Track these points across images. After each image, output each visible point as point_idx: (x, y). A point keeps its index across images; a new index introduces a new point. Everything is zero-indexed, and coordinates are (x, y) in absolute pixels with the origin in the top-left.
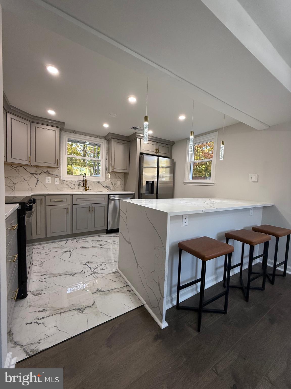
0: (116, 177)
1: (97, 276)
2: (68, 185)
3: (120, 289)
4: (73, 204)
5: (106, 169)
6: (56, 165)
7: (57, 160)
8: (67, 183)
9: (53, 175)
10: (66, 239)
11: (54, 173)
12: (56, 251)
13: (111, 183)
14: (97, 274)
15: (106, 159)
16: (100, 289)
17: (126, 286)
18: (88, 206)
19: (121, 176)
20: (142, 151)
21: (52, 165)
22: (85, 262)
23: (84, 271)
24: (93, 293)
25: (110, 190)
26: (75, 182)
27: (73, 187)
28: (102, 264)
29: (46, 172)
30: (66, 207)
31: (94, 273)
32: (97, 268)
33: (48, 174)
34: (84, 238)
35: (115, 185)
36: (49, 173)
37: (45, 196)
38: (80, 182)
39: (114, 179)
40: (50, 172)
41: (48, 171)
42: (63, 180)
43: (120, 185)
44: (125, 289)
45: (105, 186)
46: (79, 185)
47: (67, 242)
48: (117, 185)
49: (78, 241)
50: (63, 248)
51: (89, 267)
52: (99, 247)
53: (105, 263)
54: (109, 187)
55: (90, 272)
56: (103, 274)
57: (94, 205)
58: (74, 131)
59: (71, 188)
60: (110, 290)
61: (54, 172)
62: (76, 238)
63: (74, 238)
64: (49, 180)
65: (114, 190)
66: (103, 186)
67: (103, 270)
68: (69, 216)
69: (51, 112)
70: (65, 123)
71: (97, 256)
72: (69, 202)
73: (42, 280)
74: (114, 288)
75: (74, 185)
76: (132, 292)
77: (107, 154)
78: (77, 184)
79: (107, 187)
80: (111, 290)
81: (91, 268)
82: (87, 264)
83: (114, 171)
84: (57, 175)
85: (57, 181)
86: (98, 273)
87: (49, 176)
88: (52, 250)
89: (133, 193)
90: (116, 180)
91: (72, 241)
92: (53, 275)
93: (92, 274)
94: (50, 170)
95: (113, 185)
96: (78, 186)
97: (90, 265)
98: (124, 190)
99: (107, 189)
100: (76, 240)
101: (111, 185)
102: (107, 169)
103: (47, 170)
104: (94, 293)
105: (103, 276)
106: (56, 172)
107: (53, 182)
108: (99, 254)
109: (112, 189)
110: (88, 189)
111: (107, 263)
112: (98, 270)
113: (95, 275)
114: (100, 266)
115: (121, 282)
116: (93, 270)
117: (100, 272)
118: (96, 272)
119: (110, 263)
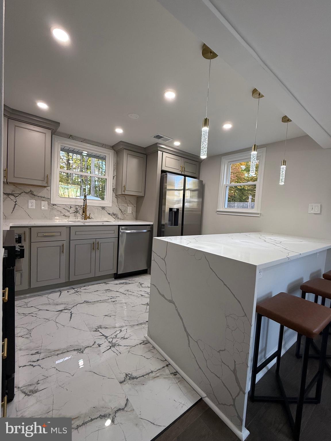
0: (126, 202)
1: (119, 350)
2: (61, 212)
3: (159, 372)
4: (70, 240)
5: (113, 190)
6: (45, 182)
7: (46, 176)
8: (59, 209)
9: (38, 196)
10: (59, 289)
11: (40, 195)
12: (47, 310)
13: (120, 209)
14: (118, 347)
15: (114, 177)
16: (129, 374)
17: (167, 366)
18: (91, 241)
19: (133, 200)
20: (164, 169)
21: (40, 183)
22: (95, 326)
23: (97, 343)
24: (121, 383)
25: (118, 218)
26: (71, 207)
27: (67, 214)
28: (123, 329)
29: (28, 193)
30: (60, 243)
31: (114, 345)
32: (116, 336)
33: (30, 195)
34: (85, 286)
35: (125, 212)
36: (33, 195)
37: (30, 228)
38: (77, 207)
39: (123, 205)
40: (35, 193)
41: (31, 191)
42: (54, 205)
43: (131, 212)
44: (167, 371)
45: (111, 213)
46: (77, 212)
47: (61, 293)
48: (127, 212)
49: (77, 292)
50: (58, 304)
51: (103, 335)
52: (110, 300)
53: (126, 328)
54: (117, 214)
55: (108, 344)
56: (127, 346)
57: (100, 241)
58: (71, 136)
59: (64, 215)
60: (145, 375)
61: (40, 192)
62: (73, 287)
63: (71, 287)
64: (32, 204)
65: (123, 219)
66: (109, 214)
67: (124, 339)
68: (64, 257)
69: (42, 106)
70: (59, 123)
71: (110, 315)
72: (64, 236)
73: (34, 364)
75: (69, 211)
76: (178, 376)
77: (115, 169)
78: (73, 210)
79: (114, 215)
80: (147, 374)
81: (106, 337)
82: (99, 329)
83: (126, 194)
84: (44, 197)
85: (44, 205)
86: (119, 345)
87: (32, 198)
88: (41, 307)
89: (151, 223)
90: (126, 205)
91: (68, 292)
92: (51, 352)
93: (111, 346)
94: (35, 191)
95: (122, 212)
96: (74, 213)
97: (102, 331)
98: (137, 219)
99: (114, 217)
100: (73, 291)
101: (119, 213)
102: (115, 190)
103: (29, 190)
104: (123, 382)
105: (128, 350)
106: (43, 193)
107: (39, 206)
108: (112, 312)
109: (120, 217)
110: (89, 218)
111: (129, 326)
112: (118, 339)
113: (116, 350)
114: (120, 332)
115: (158, 358)
116: (110, 340)
117: (123, 342)
118: (116, 343)
119: (132, 327)
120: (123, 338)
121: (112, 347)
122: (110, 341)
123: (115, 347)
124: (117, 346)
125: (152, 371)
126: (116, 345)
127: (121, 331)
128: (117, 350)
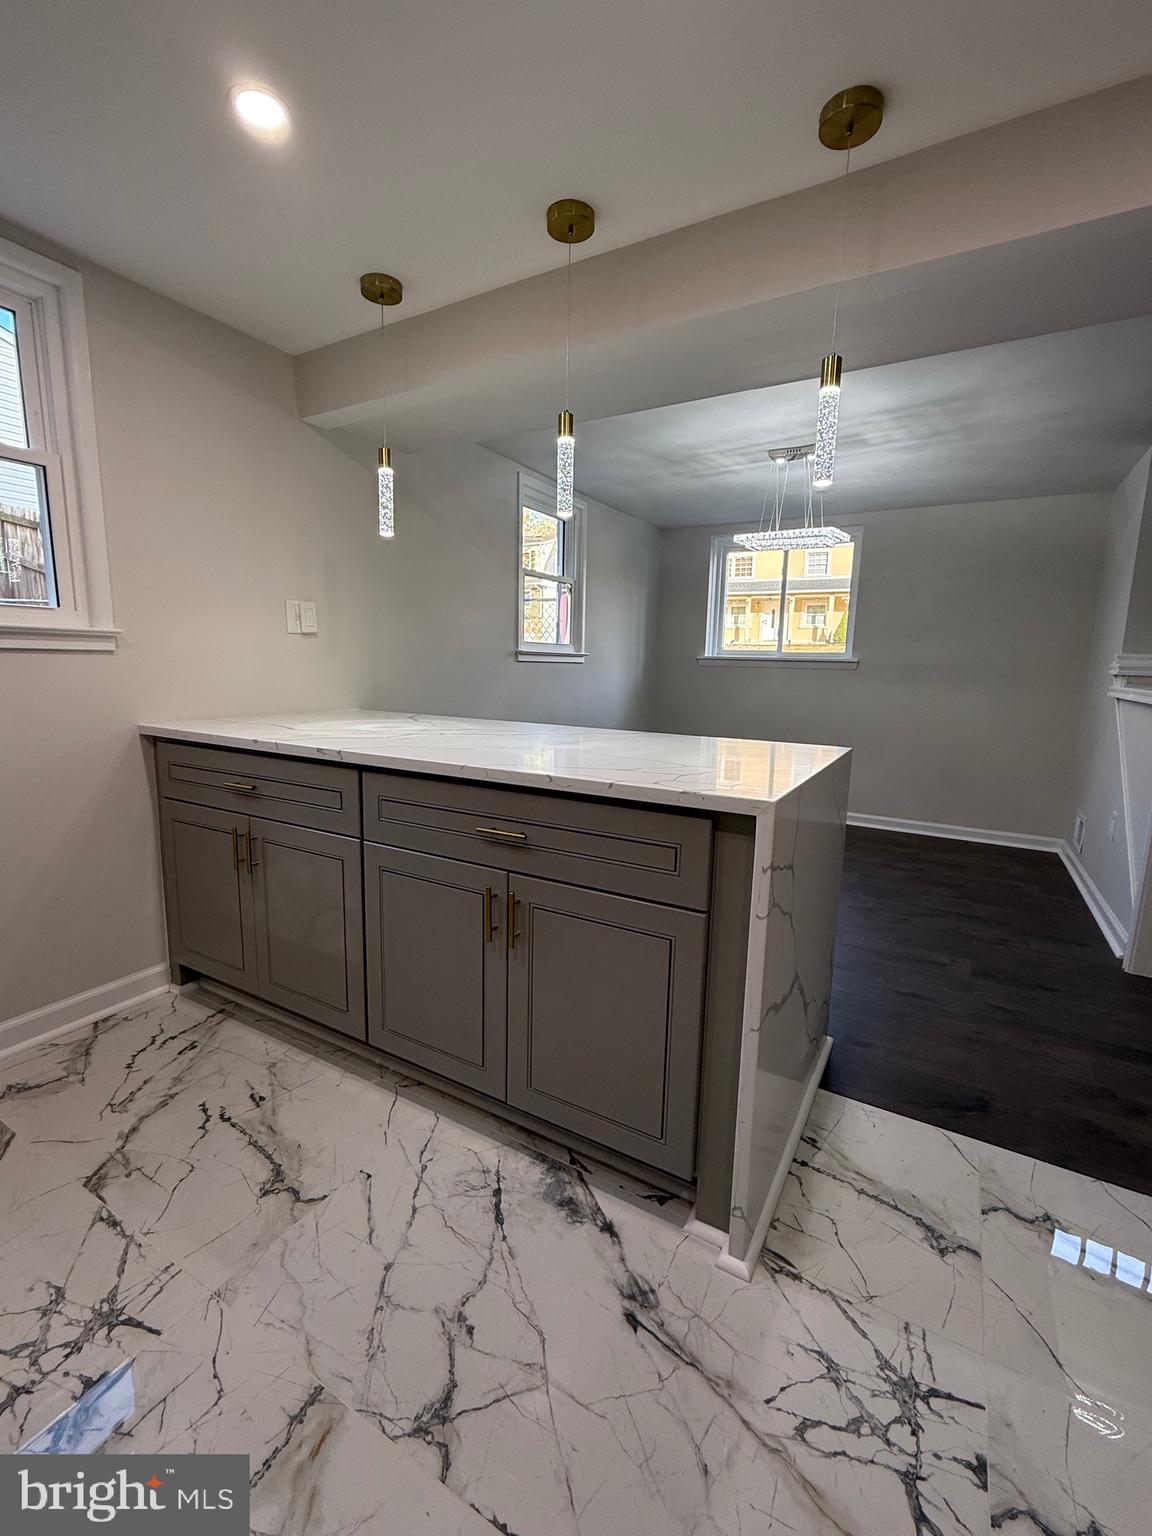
1: (903, 1345)
14: (895, 1363)
16: (932, 1247)
17: (804, 1164)
24: (976, 1253)
28: (786, 1426)
31: (907, 1389)
32: (854, 1426)
44: (819, 1160)
55: (935, 1434)
56: (853, 1321)
60: (888, 1204)
67: (831, 1366)
74: (862, 1195)
80: (882, 1202)
86: (885, 1365)
93: (925, 1399)
104: (968, 1249)
105: (865, 1307)
111: (739, 1406)
112: (864, 1396)
113: (912, 1358)
114: (819, 1423)
115: (804, 1195)
116: (900, 1434)
117: (856, 1360)
118: (886, 1387)
119: (730, 1385)
120: (833, 1374)
121: (924, 1388)
122: (908, 1429)
123: (906, 1375)
124: (894, 1371)
125: (859, 1193)
126: (895, 1378)
127: (804, 1426)
128: (910, 1349)
